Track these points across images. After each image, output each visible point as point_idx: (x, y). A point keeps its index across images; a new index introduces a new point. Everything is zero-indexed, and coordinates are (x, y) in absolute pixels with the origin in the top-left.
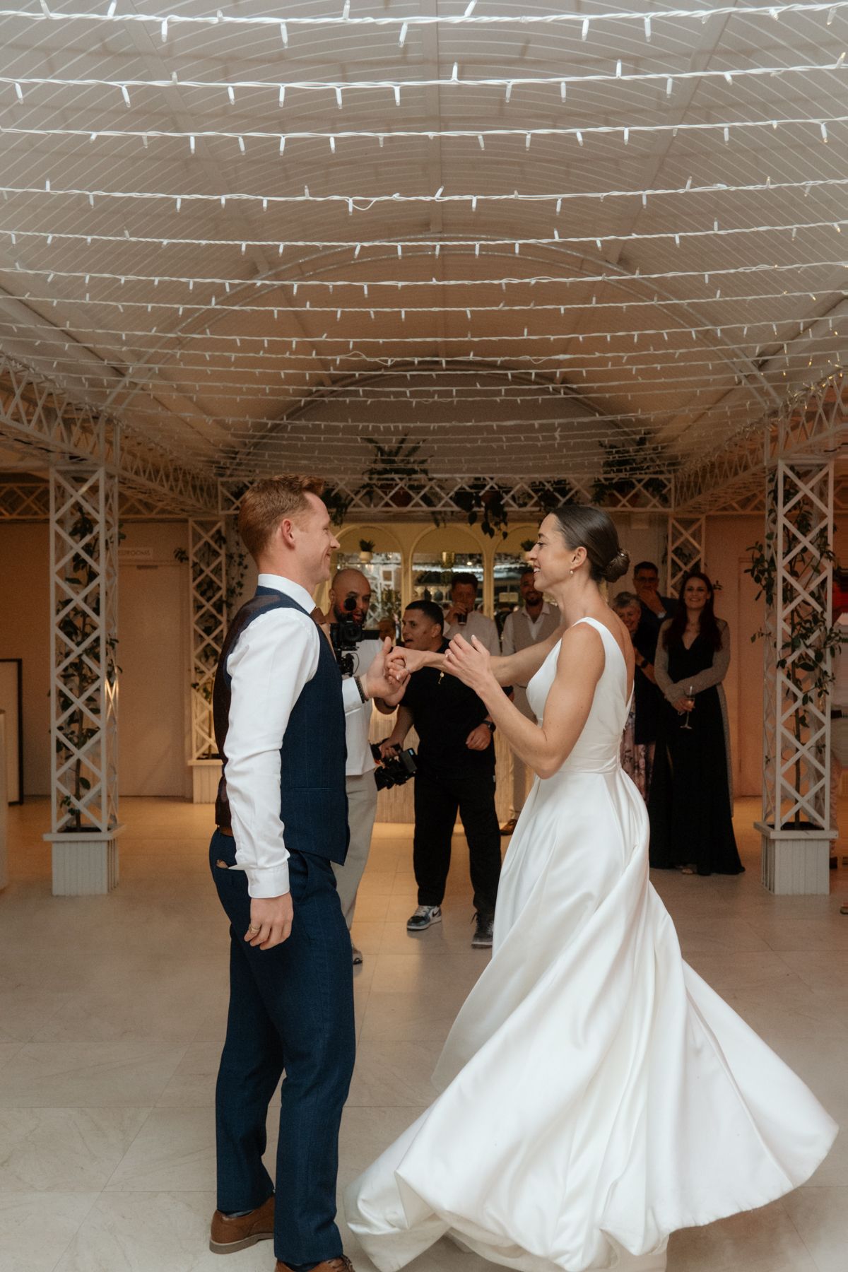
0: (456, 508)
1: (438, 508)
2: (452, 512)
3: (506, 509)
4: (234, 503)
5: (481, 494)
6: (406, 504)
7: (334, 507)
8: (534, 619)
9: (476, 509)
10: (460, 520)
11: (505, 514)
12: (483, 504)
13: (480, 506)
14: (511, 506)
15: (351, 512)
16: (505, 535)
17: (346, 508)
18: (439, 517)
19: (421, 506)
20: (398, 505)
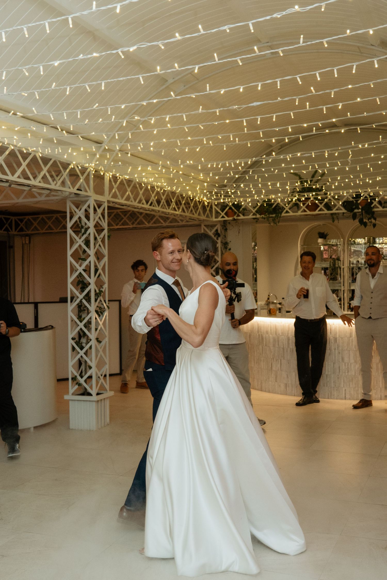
0: (344, 211)
1: (334, 211)
2: (343, 213)
3: (375, 210)
4: (221, 214)
5: (359, 202)
6: (315, 210)
7: (275, 214)
8: (373, 276)
9: (356, 211)
10: (348, 218)
11: (374, 212)
12: (360, 207)
13: (358, 209)
14: (378, 208)
15: (284, 217)
16: (374, 225)
17: (281, 214)
18: (335, 216)
19: (323, 210)
20: (310, 211)
